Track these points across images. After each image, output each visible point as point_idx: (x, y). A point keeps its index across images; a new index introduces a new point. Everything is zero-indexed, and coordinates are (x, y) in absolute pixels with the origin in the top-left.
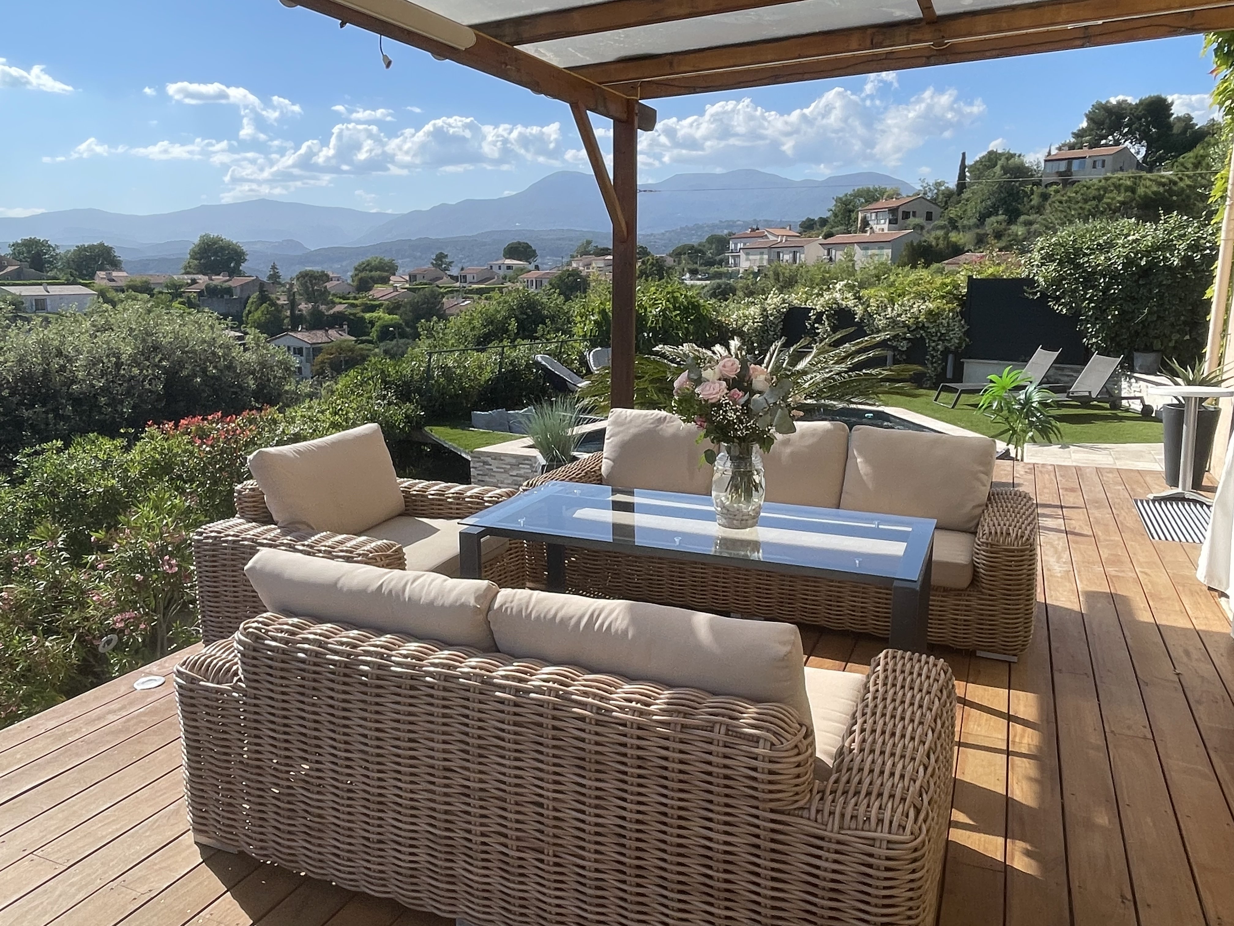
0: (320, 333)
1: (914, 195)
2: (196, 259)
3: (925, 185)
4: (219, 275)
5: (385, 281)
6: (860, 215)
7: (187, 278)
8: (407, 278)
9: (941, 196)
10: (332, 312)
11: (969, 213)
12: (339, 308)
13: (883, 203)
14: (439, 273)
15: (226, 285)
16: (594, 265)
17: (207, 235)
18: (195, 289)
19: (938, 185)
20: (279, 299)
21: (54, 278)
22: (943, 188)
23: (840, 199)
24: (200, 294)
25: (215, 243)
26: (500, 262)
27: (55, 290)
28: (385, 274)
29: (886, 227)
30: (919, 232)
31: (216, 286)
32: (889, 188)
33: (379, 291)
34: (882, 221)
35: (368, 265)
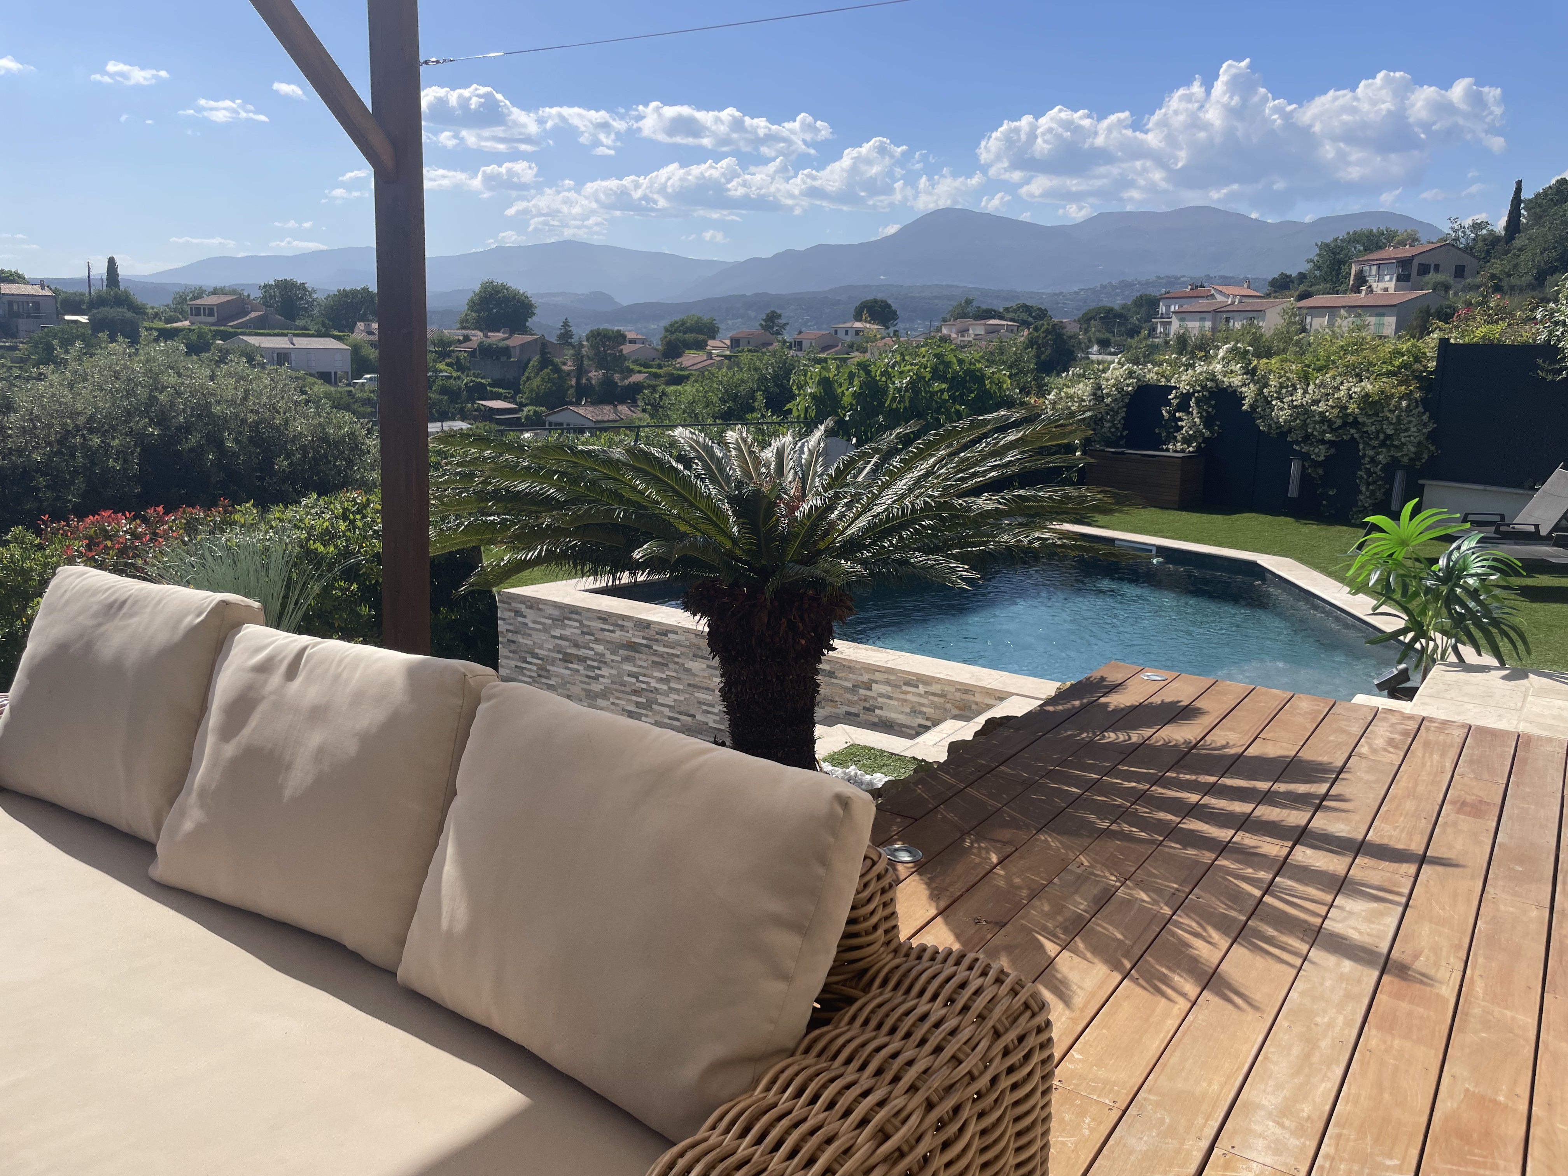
0: (607, 408)
1: (1439, 241)
2: (475, 312)
3: (1456, 226)
4: (499, 331)
5: (700, 346)
6: (1354, 269)
7: (459, 335)
8: (728, 342)
9: (1480, 244)
10: (627, 382)
11: (1522, 269)
12: (637, 378)
13: (1390, 252)
14: (768, 337)
15: (502, 344)
16: (971, 331)
17: (491, 283)
18: (468, 347)
19: (1477, 226)
20: (565, 364)
21: (305, 328)
22: (1484, 232)
23: (1327, 245)
24: (472, 354)
25: (498, 292)
26: (848, 325)
27: (302, 343)
28: (701, 337)
29: (1391, 286)
30: (1442, 293)
31: (490, 345)
32: (1401, 231)
33: (691, 359)
34: (1387, 278)
35: (683, 325)
